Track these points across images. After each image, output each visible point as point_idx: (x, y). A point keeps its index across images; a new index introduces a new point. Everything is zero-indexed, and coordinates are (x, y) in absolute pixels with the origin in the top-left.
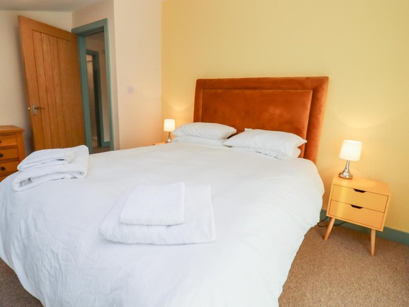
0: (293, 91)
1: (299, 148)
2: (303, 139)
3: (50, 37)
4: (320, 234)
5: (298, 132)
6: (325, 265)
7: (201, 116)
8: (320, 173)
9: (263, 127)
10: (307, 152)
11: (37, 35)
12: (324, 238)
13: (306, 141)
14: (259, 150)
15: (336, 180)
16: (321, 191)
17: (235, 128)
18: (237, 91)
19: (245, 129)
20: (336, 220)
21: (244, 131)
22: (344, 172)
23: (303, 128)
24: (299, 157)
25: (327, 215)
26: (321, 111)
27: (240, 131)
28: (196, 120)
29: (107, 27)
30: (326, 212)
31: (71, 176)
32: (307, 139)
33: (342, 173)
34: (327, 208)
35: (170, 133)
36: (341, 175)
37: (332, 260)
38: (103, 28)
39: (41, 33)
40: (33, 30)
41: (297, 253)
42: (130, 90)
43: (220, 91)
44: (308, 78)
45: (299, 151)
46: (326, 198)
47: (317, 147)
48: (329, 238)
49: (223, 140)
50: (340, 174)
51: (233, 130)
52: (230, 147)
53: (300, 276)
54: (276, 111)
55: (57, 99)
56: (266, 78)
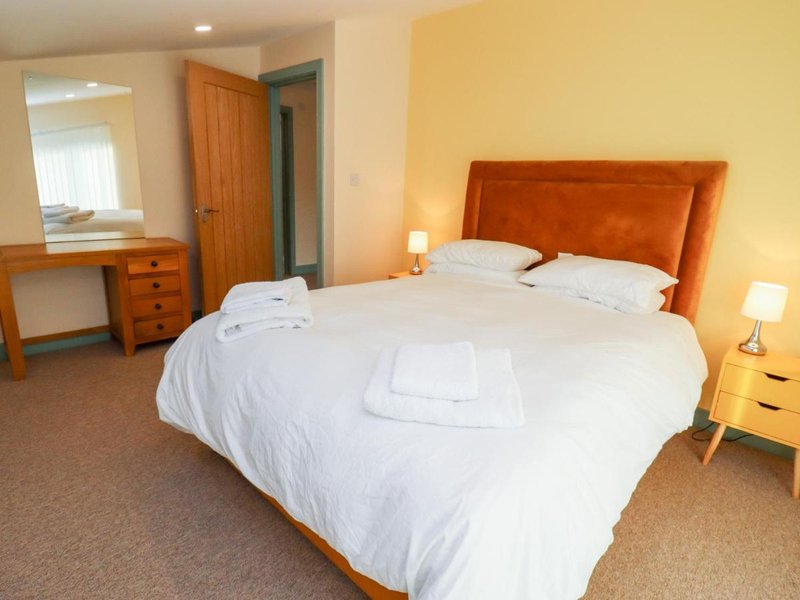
0: (655, 187)
1: (663, 292)
2: (671, 276)
3: (230, 92)
4: (696, 453)
5: (661, 264)
6: (700, 503)
7: (476, 227)
8: (702, 341)
9: (594, 252)
10: (677, 301)
11: (211, 89)
12: (701, 459)
13: (676, 281)
14: (584, 295)
15: (732, 356)
16: (703, 373)
17: (540, 252)
18: (546, 185)
19: (560, 254)
20: (728, 428)
21: (556, 257)
22: (749, 340)
23: (673, 256)
24: (661, 309)
25: (711, 418)
26: (709, 226)
27: (548, 257)
28: (467, 234)
29: (321, 72)
30: (708, 413)
31: (293, 325)
32: (679, 276)
33: (746, 343)
34: (710, 406)
35: (417, 255)
36: (744, 347)
37: (714, 498)
38: (315, 74)
39: (216, 86)
40: (205, 83)
41: (648, 470)
42: (354, 180)
43: (515, 183)
44: (686, 164)
45: (662, 299)
46: (709, 388)
47: (699, 293)
48: (711, 460)
49: (517, 273)
50: (740, 345)
51: (536, 255)
52: (532, 286)
53: (652, 517)
54: (620, 224)
55: (236, 194)
56: (604, 162)
